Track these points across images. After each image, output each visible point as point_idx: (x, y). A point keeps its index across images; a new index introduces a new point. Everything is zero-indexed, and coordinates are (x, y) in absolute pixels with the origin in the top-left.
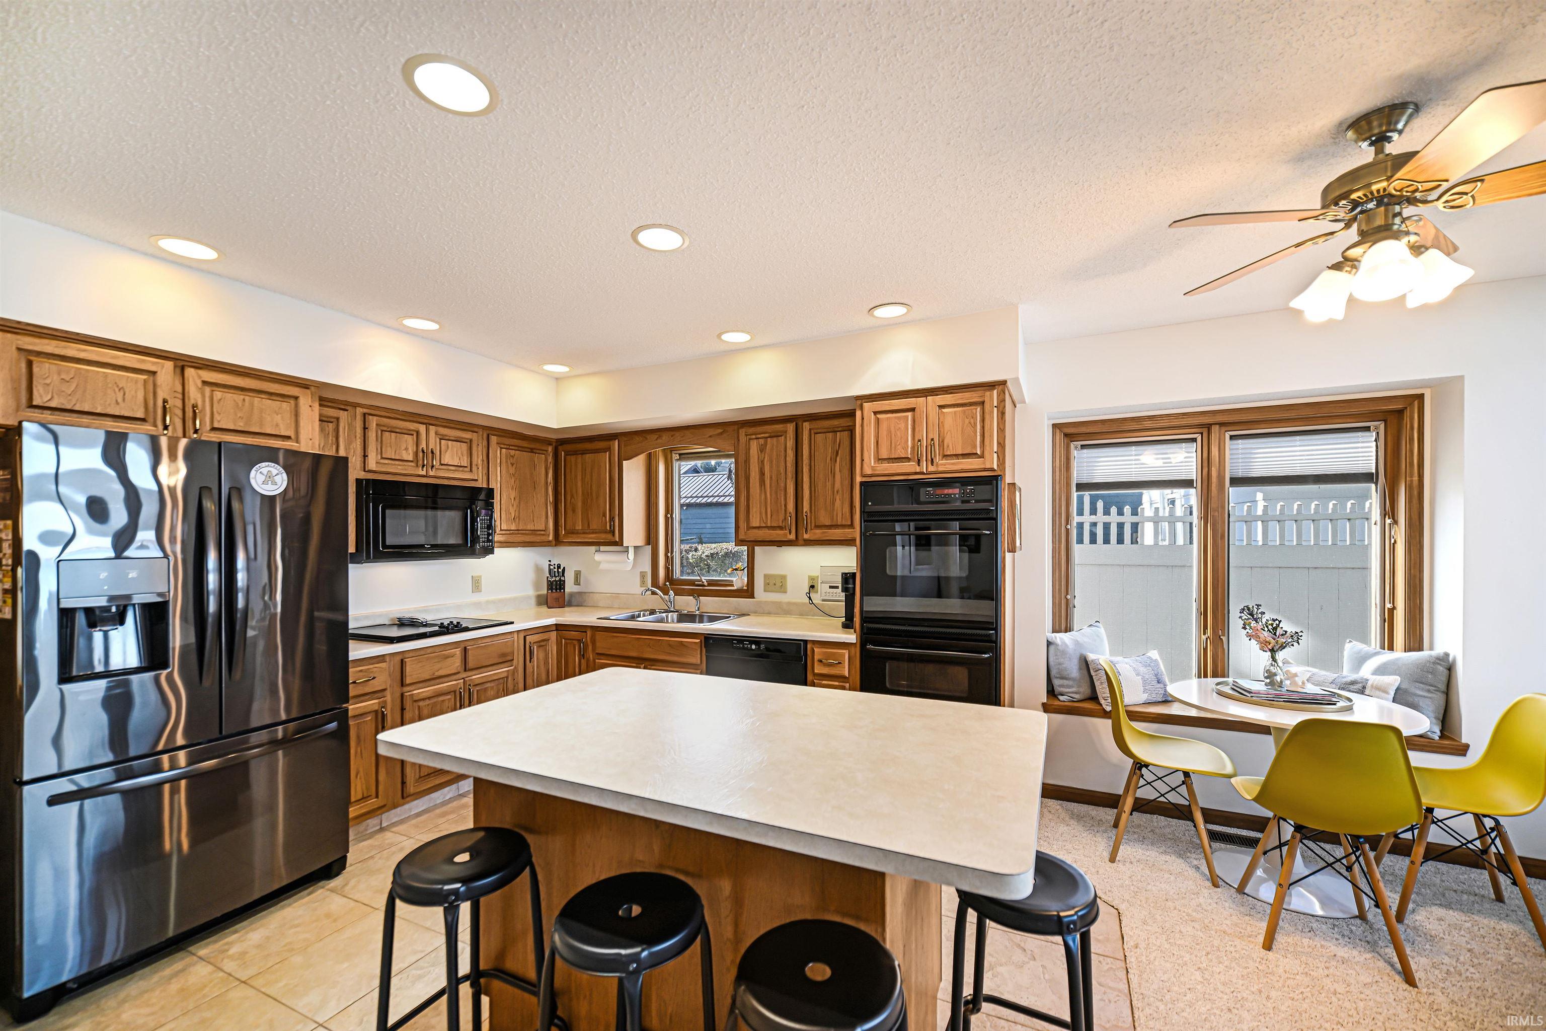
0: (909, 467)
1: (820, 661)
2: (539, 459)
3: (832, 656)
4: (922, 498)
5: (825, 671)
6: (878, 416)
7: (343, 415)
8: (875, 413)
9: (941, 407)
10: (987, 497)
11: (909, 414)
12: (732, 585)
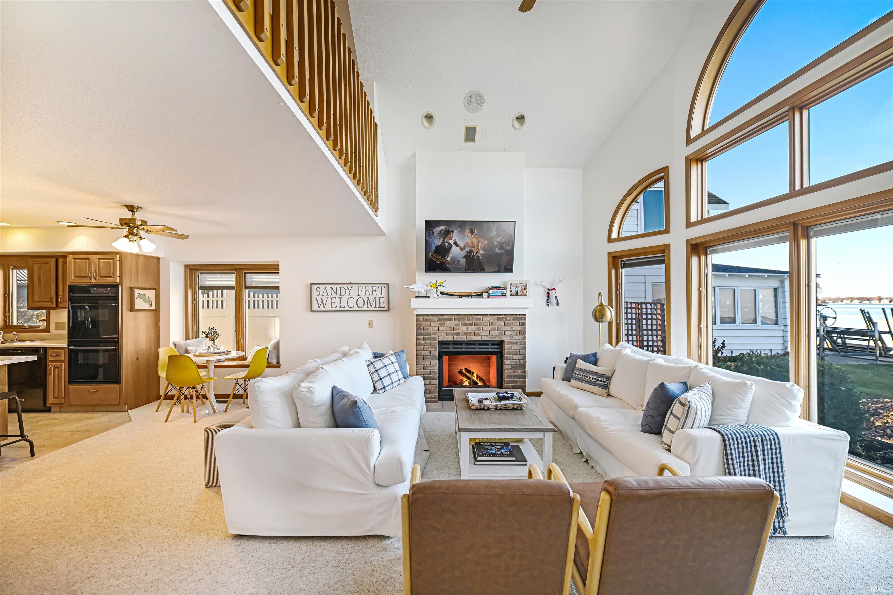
0: (88, 280)
1: (51, 355)
3: (56, 353)
4: (92, 292)
5: (53, 359)
6: (76, 260)
8: (74, 259)
9: (99, 259)
10: (114, 292)
11: (87, 261)
12: (40, 328)
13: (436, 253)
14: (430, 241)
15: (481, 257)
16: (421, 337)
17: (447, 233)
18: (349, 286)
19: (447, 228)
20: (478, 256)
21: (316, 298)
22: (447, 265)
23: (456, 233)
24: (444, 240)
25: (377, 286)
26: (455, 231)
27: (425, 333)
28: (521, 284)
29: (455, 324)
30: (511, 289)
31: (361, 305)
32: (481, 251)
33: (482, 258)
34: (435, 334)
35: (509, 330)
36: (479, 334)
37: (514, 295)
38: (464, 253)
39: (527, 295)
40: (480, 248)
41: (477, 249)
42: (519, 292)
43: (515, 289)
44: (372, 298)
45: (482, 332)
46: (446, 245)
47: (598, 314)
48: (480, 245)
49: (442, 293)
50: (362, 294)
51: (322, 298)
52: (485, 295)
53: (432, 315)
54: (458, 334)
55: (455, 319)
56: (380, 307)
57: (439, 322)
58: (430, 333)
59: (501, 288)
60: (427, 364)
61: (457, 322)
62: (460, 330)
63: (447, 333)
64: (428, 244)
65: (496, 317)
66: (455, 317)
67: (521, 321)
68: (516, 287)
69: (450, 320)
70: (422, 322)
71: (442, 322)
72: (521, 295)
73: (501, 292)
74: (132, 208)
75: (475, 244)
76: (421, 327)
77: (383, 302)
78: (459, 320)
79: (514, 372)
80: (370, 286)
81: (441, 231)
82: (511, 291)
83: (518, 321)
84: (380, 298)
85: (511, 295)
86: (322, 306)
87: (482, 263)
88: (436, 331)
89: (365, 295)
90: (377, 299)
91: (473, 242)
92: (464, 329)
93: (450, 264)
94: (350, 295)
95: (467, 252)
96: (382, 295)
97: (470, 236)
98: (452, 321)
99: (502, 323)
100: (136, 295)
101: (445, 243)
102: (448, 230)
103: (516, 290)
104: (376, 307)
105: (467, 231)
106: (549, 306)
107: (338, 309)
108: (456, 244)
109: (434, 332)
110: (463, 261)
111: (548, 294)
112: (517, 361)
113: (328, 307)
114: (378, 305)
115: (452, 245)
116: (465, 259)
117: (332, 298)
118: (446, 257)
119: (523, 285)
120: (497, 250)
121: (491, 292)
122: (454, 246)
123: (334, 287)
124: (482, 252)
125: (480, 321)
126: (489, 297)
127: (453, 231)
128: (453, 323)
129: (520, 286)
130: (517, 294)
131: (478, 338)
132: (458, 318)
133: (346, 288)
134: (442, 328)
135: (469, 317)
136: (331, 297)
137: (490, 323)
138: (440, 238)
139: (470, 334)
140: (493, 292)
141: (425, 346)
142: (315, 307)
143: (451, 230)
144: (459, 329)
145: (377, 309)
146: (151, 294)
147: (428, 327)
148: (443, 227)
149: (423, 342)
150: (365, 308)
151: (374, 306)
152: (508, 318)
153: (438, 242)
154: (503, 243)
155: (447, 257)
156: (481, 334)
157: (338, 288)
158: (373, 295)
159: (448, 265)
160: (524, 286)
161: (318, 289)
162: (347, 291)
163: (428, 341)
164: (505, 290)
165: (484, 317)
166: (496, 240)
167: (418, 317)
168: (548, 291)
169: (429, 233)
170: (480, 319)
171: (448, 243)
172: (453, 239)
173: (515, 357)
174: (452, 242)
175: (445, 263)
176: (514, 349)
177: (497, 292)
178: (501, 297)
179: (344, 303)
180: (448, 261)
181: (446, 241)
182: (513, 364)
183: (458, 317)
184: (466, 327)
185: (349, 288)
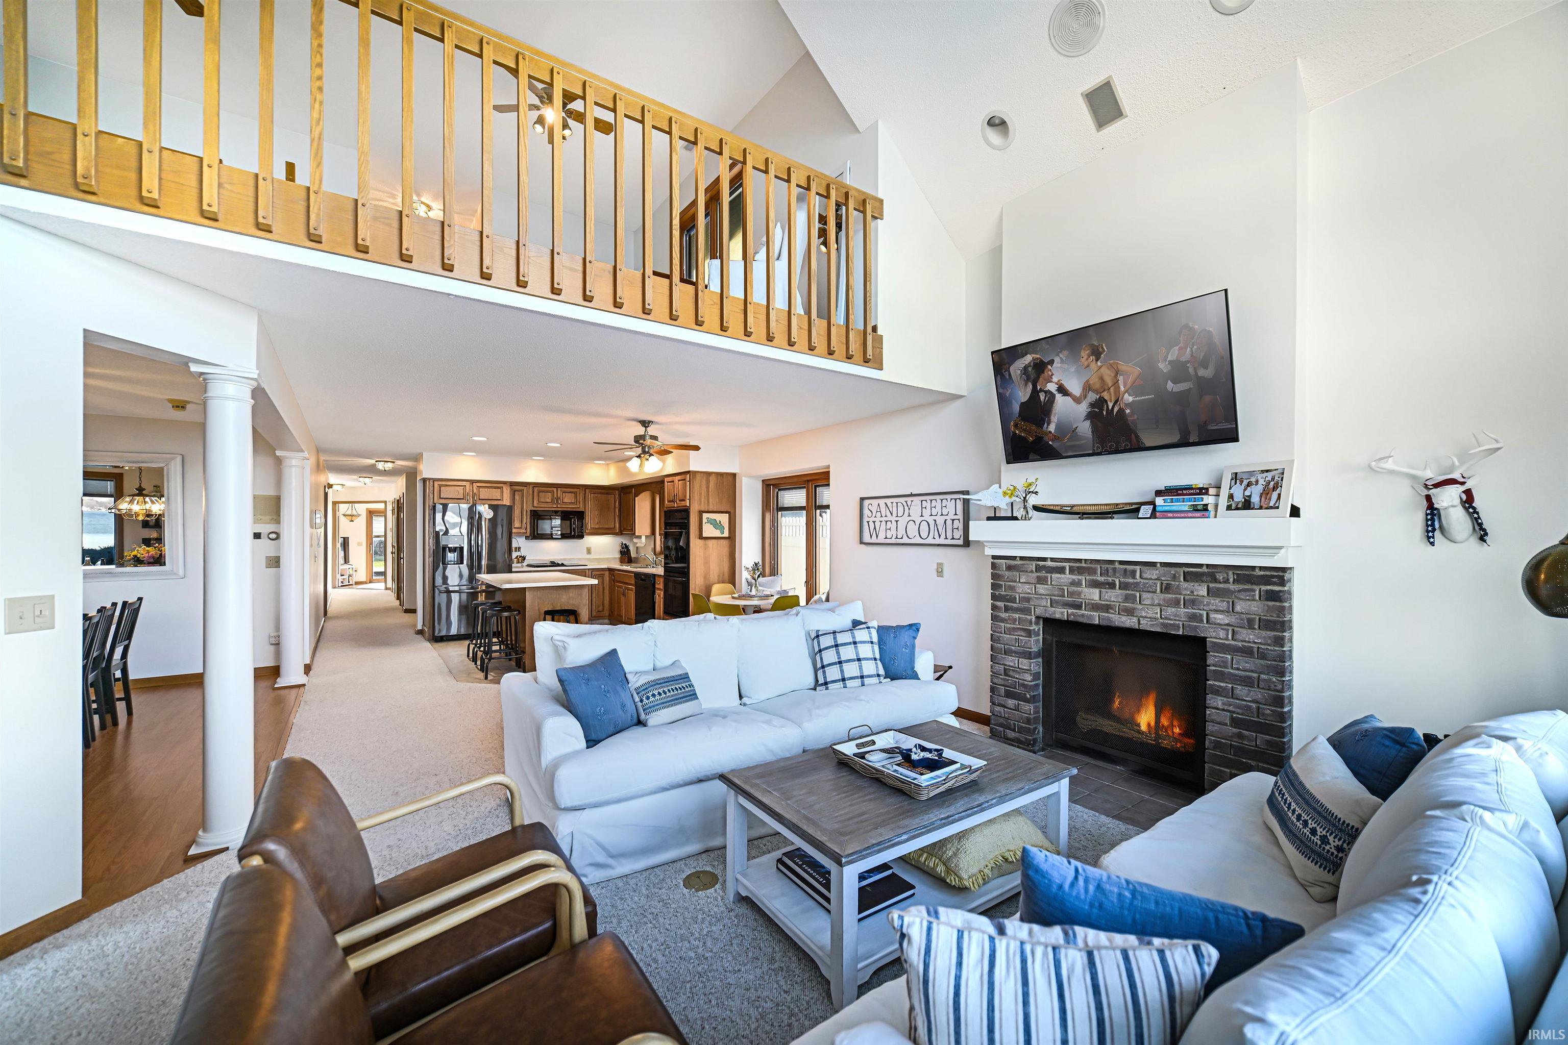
0: (674, 504)
2: (611, 497)
7: (525, 488)
8: (667, 482)
9: (678, 481)
10: (684, 517)
11: (673, 483)
13: (1022, 420)
14: (1007, 395)
15: (1128, 411)
16: (1001, 604)
17: (1040, 367)
18: (909, 499)
19: (1037, 359)
20: (1121, 411)
21: (868, 522)
22: (1050, 443)
23: (1059, 365)
24: (1035, 387)
25: (949, 497)
26: (1057, 360)
27: (1007, 595)
28: (1266, 474)
29: (1070, 581)
30: (1232, 491)
31: (924, 535)
32: (1126, 395)
33: (1132, 413)
34: (1028, 600)
35: (1222, 611)
36: (1130, 612)
37: (1237, 509)
38: (1083, 408)
39: (1278, 508)
40: (1122, 388)
41: (1115, 394)
42: (1255, 499)
43: (1245, 490)
44: (940, 520)
45: (1140, 607)
46: (1042, 396)
47: (1547, 580)
48: (1121, 382)
49: (1036, 508)
50: (927, 513)
51: (874, 522)
52: (1145, 511)
53: (1022, 558)
54: (1078, 606)
55: (1072, 571)
56: (953, 538)
57: (1035, 575)
58: (1017, 597)
59: (1192, 489)
60: (1012, 664)
61: (1076, 577)
62: (1083, 596)
63: (1053, 601)
64: (1003, 401)
65: (1181, 571)
66: (1072, 564)
67: (1264, 588)
68: (1249, 484)
69: (1061, 570)
70: (1003, 573)
71: (1043, 574)
72: (1261, 508)
73: (1190, 500)
74: (645, 424)
75: (1109, 381)
76: (1001, 583)
77: (957, 529)
78: (1080, 573)
79: (1240, 736)
80: (938, 497)
81: (1025, 368)
82: (1231, 497)
83: (1257, 588)
84: (953, 520)
85: (1229, 508)
86: (874, 536)
87: (1132, 426)
88: (1030, 594)
89: (931, 515)
90: (949, 522)
91: (1102, 379)
92: (1094, 595)
93: (1056, 438)
94: (909, 516)
95: (1092, 405)
96: (956, 514)
97: (1093, 365)
98: (1064, 573)
99: (1202, 590)
100: (704, 520)
101: (1038, 392)
102: (1041, 361)
103: (1247, 493)
104: (946, 538)
105: (1085, 353)
106: (1432, 544)
107: (893, 541)
108: (1062, 390)
109: (1026, 595)
110: (1085, 428)
111: (1428, 498)
112: (1249, 708)
113: (881, 539)
114: (949, 536)
115: (1053, 396)
116: (1088, 423)
117: (886, 522)
118: (1046, 425)
119: (1269, 476)
120: (1170, 386)
121: (1159, 501)
122: (1059, 397)
123: (888, 501)
124: (1131, 399)
125: (1134, 577)
126: (1153, 515)
127: (1051, 362)
128: (1067, 577)
129: (1261, 482)
130: (1247, 505)
131: (1129, 622)
132: (1078, 567)
133: (905, 504)
134: (1042, 589)
135: (1105, 566)
136: (886, 519)
137: (1164, 587)
138: (1026, 385)
139: (1107, 608)
140: (1165, 501)
141: (1008, 625)
142: (867, 538)
143: (1046, 361)
144: (1079, 594)
145: (949, 542)
146: (724, 519)
147: (1014, 584)
148: (1028, 358)
149: (1003, 615)
150: (930, 541)
151: (943, 536)
152: (1220, 577)
153: (1023, 394)
154: (1188, 362)
155: (1048, 424)
156: (1138, 613)
157: (895, 504)
158: (942, 515)
159: (1052, 441)
160: (1273, 479)
161: (870, 507)
162: (906, 508)
163: (1014, 615)
164: (1204, 494)
165: (1144, 568)
166: (1165, 359)
167: (996, 561)
168: (1426, 492)
169: (1002, 376)
170: (1133, 573)
171: (1046, 392)
172: (1055, 379)
173: (1241, 690)
174: (1052, 387)
175: (1046, 438)
176: (1238, 669)
177: (1178, 501)
178: (1190, 515)
179: (901, 532)
180: (1050, 432)
181: (1039, 388)
182: (1234, 712)
183: (1080, 567)
184: (1097, 591)
185: (909, 503)
